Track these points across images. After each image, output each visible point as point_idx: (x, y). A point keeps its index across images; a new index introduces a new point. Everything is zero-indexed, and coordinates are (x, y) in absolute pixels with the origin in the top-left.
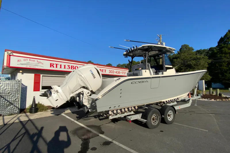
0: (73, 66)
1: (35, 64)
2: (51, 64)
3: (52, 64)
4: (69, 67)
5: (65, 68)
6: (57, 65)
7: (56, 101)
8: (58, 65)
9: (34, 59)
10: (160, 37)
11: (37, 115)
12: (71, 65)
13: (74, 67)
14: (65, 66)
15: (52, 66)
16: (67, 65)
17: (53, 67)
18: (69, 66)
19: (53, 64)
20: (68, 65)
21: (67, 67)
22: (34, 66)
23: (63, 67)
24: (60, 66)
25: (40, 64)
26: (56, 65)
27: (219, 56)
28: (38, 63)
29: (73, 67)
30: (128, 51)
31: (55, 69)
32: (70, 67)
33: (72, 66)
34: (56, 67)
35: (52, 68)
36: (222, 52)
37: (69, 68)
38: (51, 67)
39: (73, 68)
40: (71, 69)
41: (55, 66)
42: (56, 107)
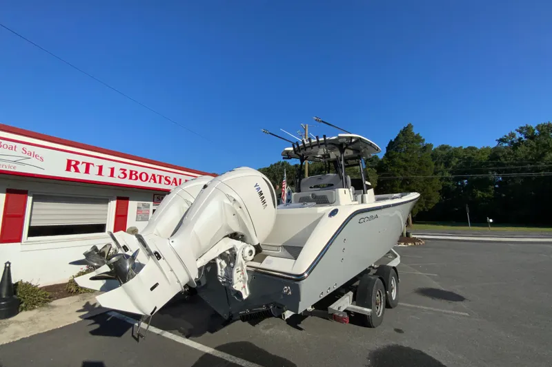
0: (137, 172)
1: (15, 159)
2: (69, 162)
3: (73, 163)
4: (123, 173)
5: (112, 175)
6: (88, 165)
7: (152, 289)
8: (91, 166)
9: (14, 144)
10: (305, 130)
11: (19, 322)
12: (129, 168)
13: (138, 175)
14: (112, 170)
15: (72, 168)
16: (118, 166)
17: (77, 170)
18: (125, 170)
19: (77, 163)
20: (121, 169)
21: (117, 172)
22: (11, 164)
23: (106, 171)
24: (98, 168)
25: (33, 161)
26: (85, 164)
27: (390, 170)
28: (26, 156)
29: (135, 174)
30: (296, 147)
31: (81, 176)
32: (128, 173)
33: (131, 172)
34: (87, 171)
35: (72, 175)
36: (393, 164)
37: (122, 176)
38: (68, 169)
39: (134, 177)
40: (131, 178)
41: (82, 168)
42: (152, 314)
